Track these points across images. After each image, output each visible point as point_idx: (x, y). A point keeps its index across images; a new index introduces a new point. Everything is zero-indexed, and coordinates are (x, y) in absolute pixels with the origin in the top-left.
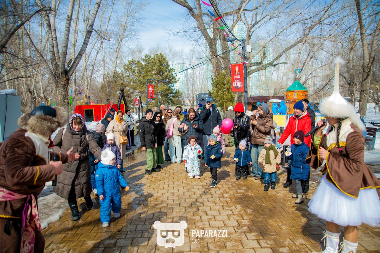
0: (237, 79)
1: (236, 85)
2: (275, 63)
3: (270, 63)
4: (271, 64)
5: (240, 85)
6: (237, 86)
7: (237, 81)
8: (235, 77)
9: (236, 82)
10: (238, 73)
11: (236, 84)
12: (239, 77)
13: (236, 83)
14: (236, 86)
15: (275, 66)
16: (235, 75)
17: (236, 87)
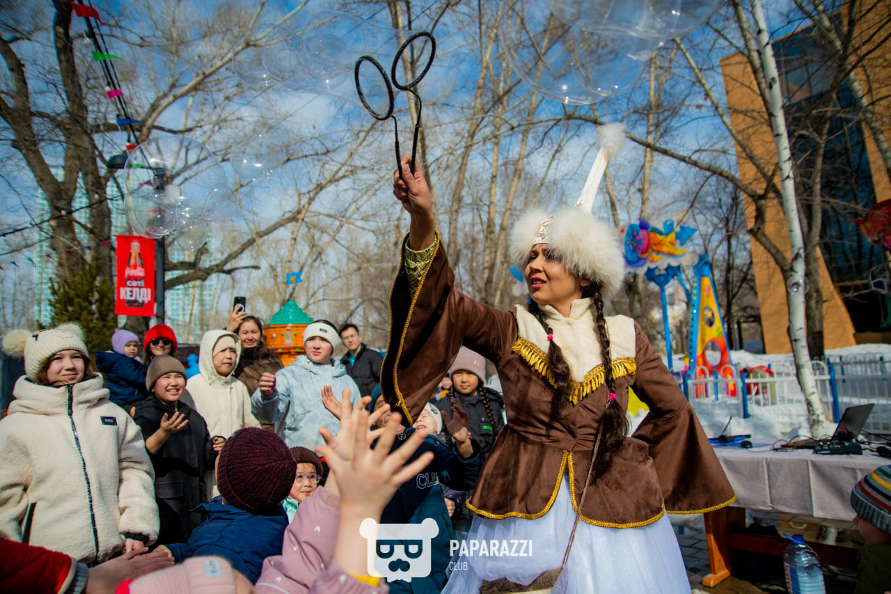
0: (136, 278)
1: (131, 296)
2: (227, 267)
3: (217, 266)
4: (219, 269)
5: (144, 295)
6: (133, 298)
7: (135, 283)
8: (129, 272)
9: (132, 287)
10: (139, 262)
11: (129, 293)
12: (140, 272)
13: (128, 289)
14: (129, 298)
15: (229, 272)
16: (130, 266)
17: (130, 302)
